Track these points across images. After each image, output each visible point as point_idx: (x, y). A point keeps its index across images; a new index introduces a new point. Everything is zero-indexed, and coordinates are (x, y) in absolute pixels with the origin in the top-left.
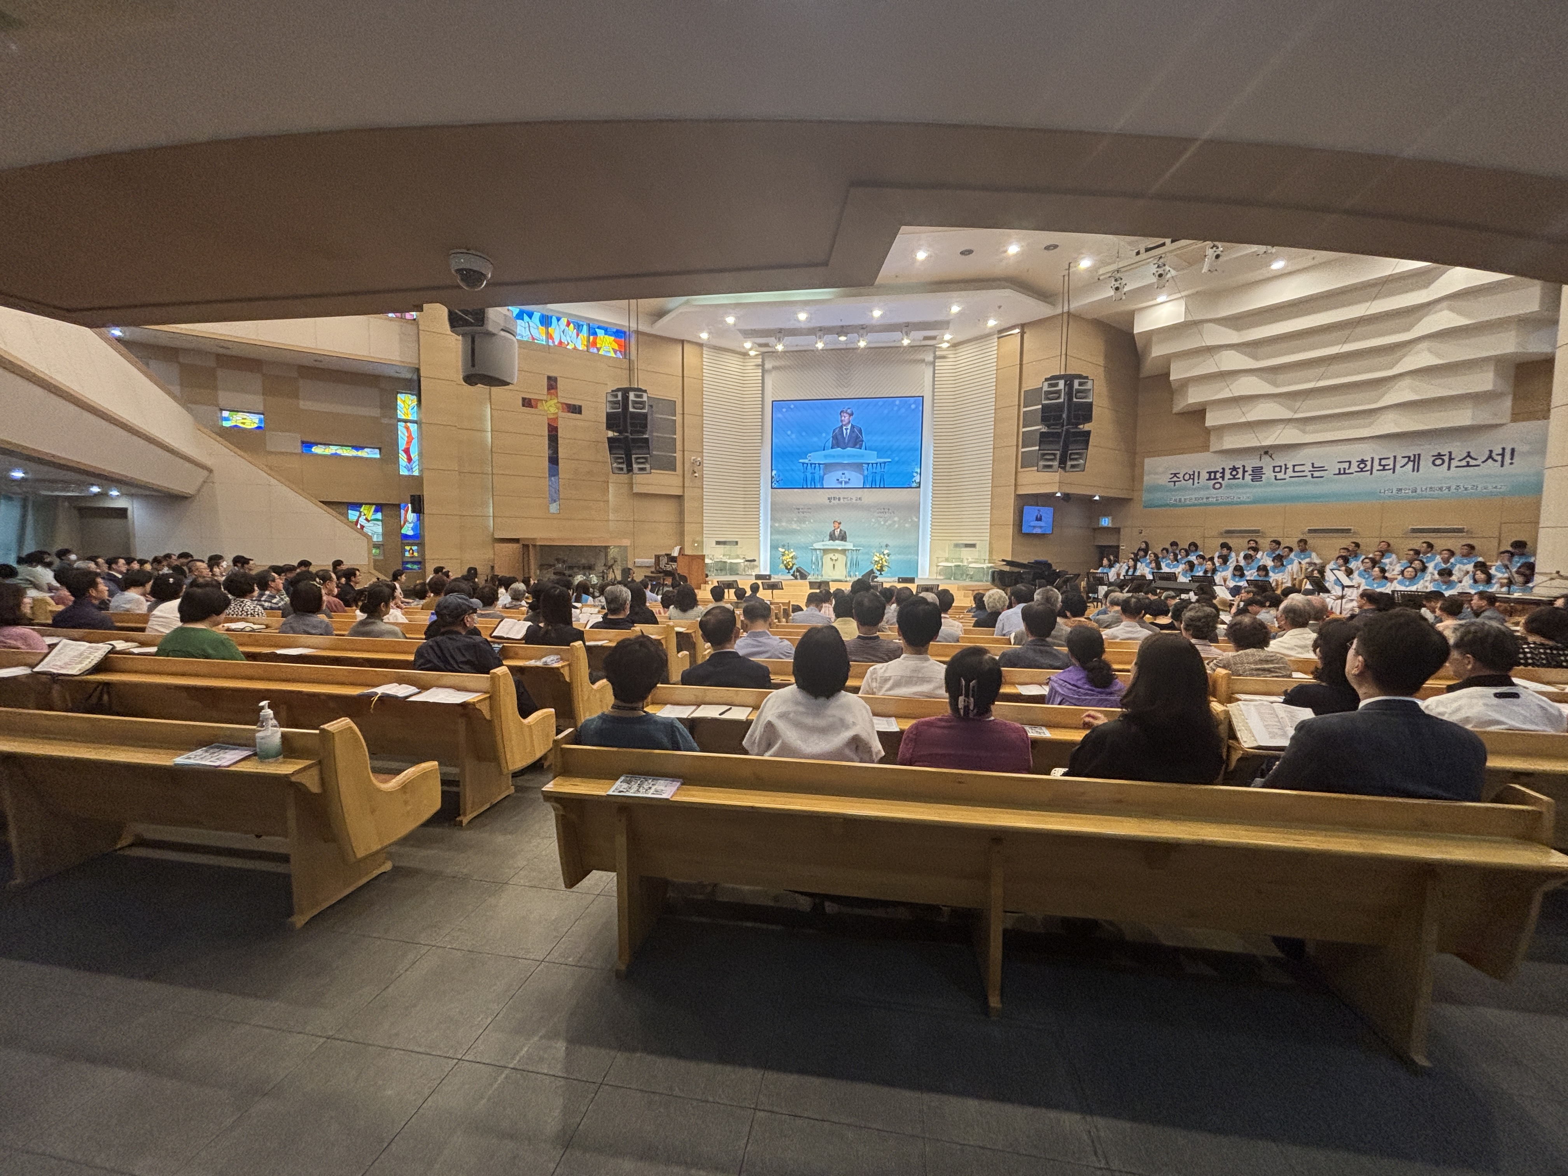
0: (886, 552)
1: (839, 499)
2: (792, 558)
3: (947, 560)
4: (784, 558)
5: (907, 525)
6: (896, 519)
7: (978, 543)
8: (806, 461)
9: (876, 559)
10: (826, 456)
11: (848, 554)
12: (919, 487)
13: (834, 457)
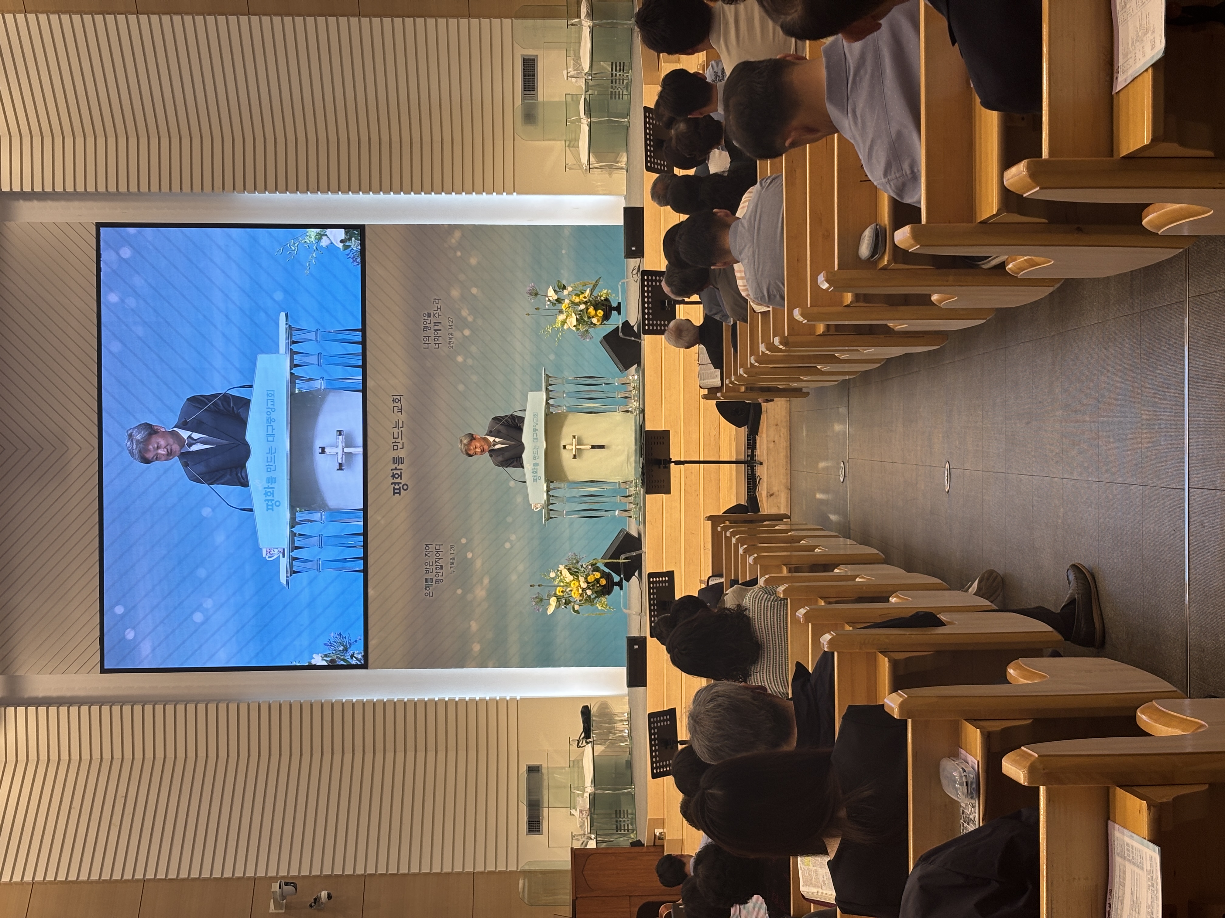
0: (551, 294)
1: (398, 460)
2: (574, 573)
3: (573, 143)
4: (576, 596)
5: (473, 261)
6: (455, 293)
7: (521, 52)
8: (284, 563)
9: (573, 320)
10: (271, 505)
11: (562, 407)
12: (361, 228)
13: (271, 480)
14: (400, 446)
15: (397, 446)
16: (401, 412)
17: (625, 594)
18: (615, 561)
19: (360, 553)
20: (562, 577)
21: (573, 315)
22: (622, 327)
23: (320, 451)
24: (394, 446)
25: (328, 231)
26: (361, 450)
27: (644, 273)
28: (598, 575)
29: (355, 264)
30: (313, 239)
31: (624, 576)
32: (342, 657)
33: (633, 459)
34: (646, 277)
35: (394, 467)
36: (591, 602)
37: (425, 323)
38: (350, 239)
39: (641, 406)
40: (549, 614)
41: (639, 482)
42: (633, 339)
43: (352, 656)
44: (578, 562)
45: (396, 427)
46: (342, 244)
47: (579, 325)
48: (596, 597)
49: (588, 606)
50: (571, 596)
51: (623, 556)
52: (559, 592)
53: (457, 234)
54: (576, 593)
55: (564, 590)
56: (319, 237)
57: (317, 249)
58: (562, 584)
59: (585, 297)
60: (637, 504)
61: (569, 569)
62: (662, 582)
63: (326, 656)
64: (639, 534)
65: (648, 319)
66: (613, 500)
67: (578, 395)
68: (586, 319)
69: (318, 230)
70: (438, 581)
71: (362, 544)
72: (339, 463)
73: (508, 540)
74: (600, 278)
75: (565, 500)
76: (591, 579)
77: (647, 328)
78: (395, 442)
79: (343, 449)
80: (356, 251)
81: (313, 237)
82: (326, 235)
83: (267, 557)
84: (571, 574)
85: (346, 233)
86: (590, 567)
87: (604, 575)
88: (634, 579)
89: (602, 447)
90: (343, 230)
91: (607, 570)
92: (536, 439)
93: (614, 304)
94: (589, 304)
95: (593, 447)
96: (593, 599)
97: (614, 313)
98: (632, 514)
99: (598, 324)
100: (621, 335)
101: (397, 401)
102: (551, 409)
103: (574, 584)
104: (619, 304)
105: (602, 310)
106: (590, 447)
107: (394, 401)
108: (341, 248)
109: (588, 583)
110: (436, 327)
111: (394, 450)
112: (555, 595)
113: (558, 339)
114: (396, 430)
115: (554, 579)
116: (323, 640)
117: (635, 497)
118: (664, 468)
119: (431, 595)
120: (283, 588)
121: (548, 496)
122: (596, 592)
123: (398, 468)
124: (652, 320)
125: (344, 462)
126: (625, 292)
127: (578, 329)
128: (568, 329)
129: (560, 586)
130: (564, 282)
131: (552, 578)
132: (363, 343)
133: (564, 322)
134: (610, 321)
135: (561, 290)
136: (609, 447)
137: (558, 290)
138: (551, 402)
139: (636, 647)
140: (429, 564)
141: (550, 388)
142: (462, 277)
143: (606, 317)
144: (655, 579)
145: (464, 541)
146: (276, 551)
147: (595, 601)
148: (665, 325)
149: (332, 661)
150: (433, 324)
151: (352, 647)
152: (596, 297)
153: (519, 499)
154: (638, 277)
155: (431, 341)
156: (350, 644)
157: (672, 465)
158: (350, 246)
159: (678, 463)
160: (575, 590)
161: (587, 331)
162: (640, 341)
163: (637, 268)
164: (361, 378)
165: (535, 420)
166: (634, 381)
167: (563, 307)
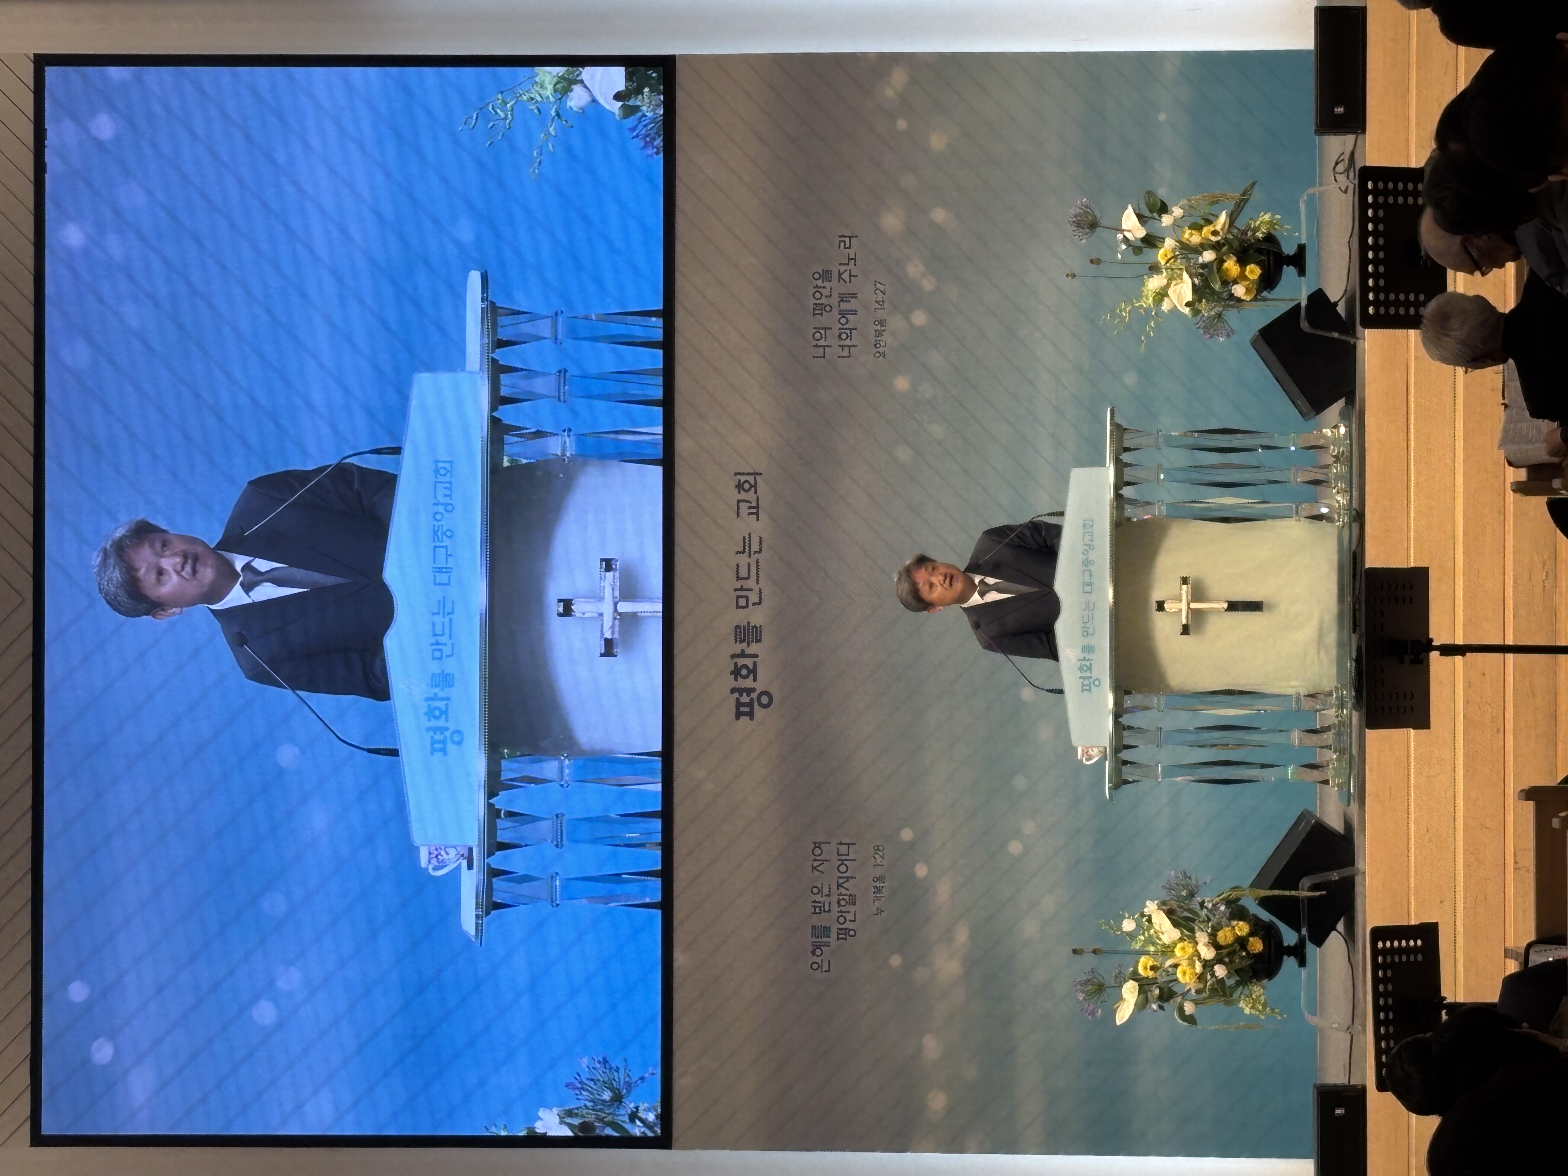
0: (1131, 224)
1: (747, 633)
2: (1184, 923)
6: (892, 221)
8: (470, 882)
9: (1184, 290)
11: (1154, 506)
12: (664, 64)
13: (443, 680)
14: (754, 598)
15: (747, 598)
16: (757, 514)
17: (1312, 976)
18: (1287, 893)
19: (653, 859)
20: (1152, 932)
21: (1185, 276)
22: (1307, 306)
23: (561, 610)
24: (738, 597)
25: (587, 73)
26: (659, 607)
27: (1367, 173)
28: (1242, 928)
29: (650, 151)
30: (549, 92)
31: (1310, 931)
32: (609, 1118)
33: (1332, 638)
34: (1370, 185)
35: (738, 648)
36: (1224, 995)
37: (818, 295)
38: (639, 91)
39: (1355, 504)
40: (1118, 1023)
41: (1348, 694)
42: (1336, 335)
43: (633, 1117)
44: (1192, 895)
45: (744, 552)
46: (620, 104)
47: (1200, 302)
48: (1238, 984)
49: (1217, 1007)
50: (1176, 980)
51: (1306, 882)
52: (1145, 968)
53: (899, 77)
54: (1188, 972)
55: (1158, 964)
56: (565, 87)
57: (558, 115)
58: (1152, 949)
59: (1215, 233)
60: (1341, 751)
61: (1170, 913)
62: (1408, 950)
63: (570, 1113)
64: (1348, 826)
65: (1376, 289)
66: (1278, 738)
67: (1195, 476)
68: (1217, 286)
69: (560, 70)
70: (844, 934)
71: (658, 838)
72: (606, 640)
73: (1017, 834)
74: (1254, 184)
75: (1160, 738)
76: (1225, 936)
77: (1371, 310)
78: (742, 589)
79: (615, 605)
80: (653, 120)
81: (550, 87)
82: (582, 82)
83: (430, 867)
84: (1176, 924)
85: (629, 77)
86: (1223, 908)
87: (1259, 928)
88: (1335, 941)
89: (1255, 606)
90: (622, 69)
91: (1265, 916)
92: (1090, 584)
93: (1289, 249)
94: (1224, 249)
95: (1233, 606)
96: (1230, 987)
97: (1289, 271)
98: (1330, 773)
99: (1248, 298)
100: (1304, 325)
101: (747, 486)
102: (1129, 511)
103: (1183, 949)
104: (1302, 248)
105: (1258, 263)
106: (1226, 605)
107: (739, 486)
108: (617, 112)
109: (1217, 946)
110: (845, 306)
111: (738, 607)
112: (1135, 976)
113: (1147, 335)
114: (743, 560)
115: (1132, 935)
116: (565, 1074)
117: (1339, 734)
118: (1413, 662)
119: (825, 968)
120: (468, 942)
121: (1119, 727)
122: (1237, 971)
123: (748, 651)
124: (1386, 290)
125: (616, 636)
126: (1316, 216)
127: (1196, 312)
128: (1170, 311)
129: (1147, 953)
130: (1162, 193)
131: (1127, 934)
132: (668, 345)
133: (1162, 294)
134: (1281, 290)
135: (1155, 215)
136: (1272, 607)
137: (1147, 213)
138: (1127, 492)
139: (1339, 1112)
140: (820, 891)
141: (1126, 457)
142: (909, 181)
143: (1268, 281)
144: (1388, 944)
145: (907, 835)
146: (452, 853)
147: (1236, 995)
148: (1418, 305)
149: (585, 1126)
150: (835, 296)
151: (635, 1092)
152: (1244, 233)
153: (1045, 732)
154: (1350, 182)
155: (832, 340)
156: (629, 1086)
157: (1434, 655)
158: (636, 109)
159: (1449, 650)
160: (1184, 965)
161: (1219, 315)
162: (1352, 341)
163: (1346, 157)
164: (659, 430)
165: (1087, 537)
166: (1336, 441)
167: (1162, 255)
